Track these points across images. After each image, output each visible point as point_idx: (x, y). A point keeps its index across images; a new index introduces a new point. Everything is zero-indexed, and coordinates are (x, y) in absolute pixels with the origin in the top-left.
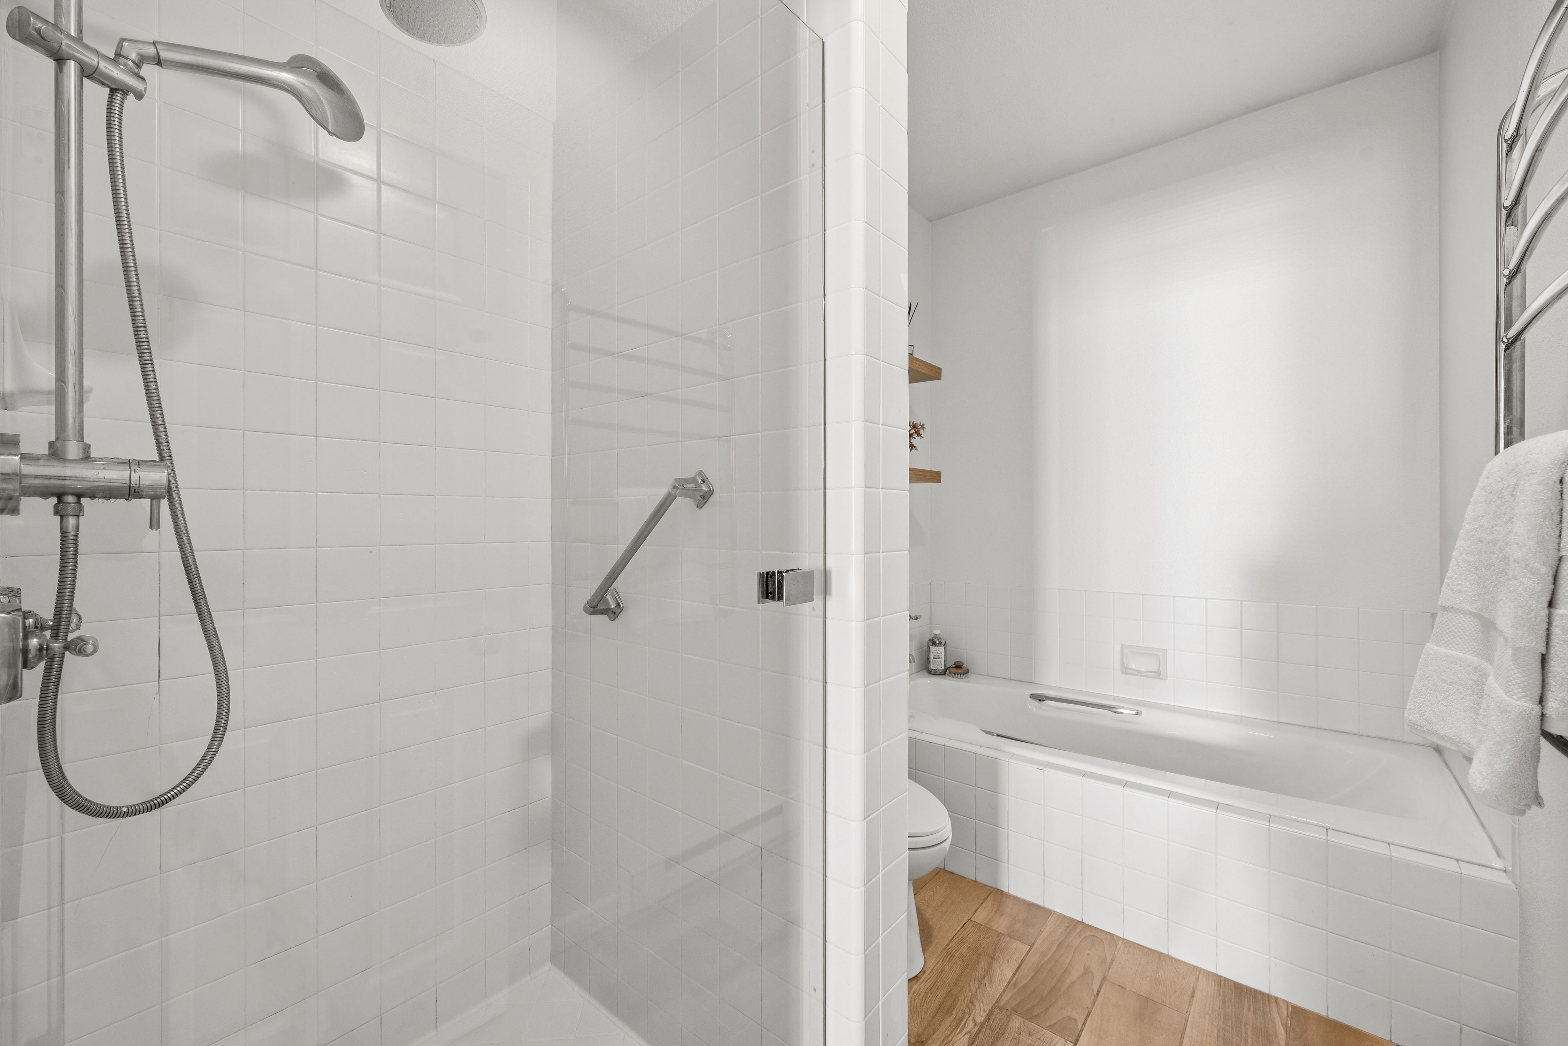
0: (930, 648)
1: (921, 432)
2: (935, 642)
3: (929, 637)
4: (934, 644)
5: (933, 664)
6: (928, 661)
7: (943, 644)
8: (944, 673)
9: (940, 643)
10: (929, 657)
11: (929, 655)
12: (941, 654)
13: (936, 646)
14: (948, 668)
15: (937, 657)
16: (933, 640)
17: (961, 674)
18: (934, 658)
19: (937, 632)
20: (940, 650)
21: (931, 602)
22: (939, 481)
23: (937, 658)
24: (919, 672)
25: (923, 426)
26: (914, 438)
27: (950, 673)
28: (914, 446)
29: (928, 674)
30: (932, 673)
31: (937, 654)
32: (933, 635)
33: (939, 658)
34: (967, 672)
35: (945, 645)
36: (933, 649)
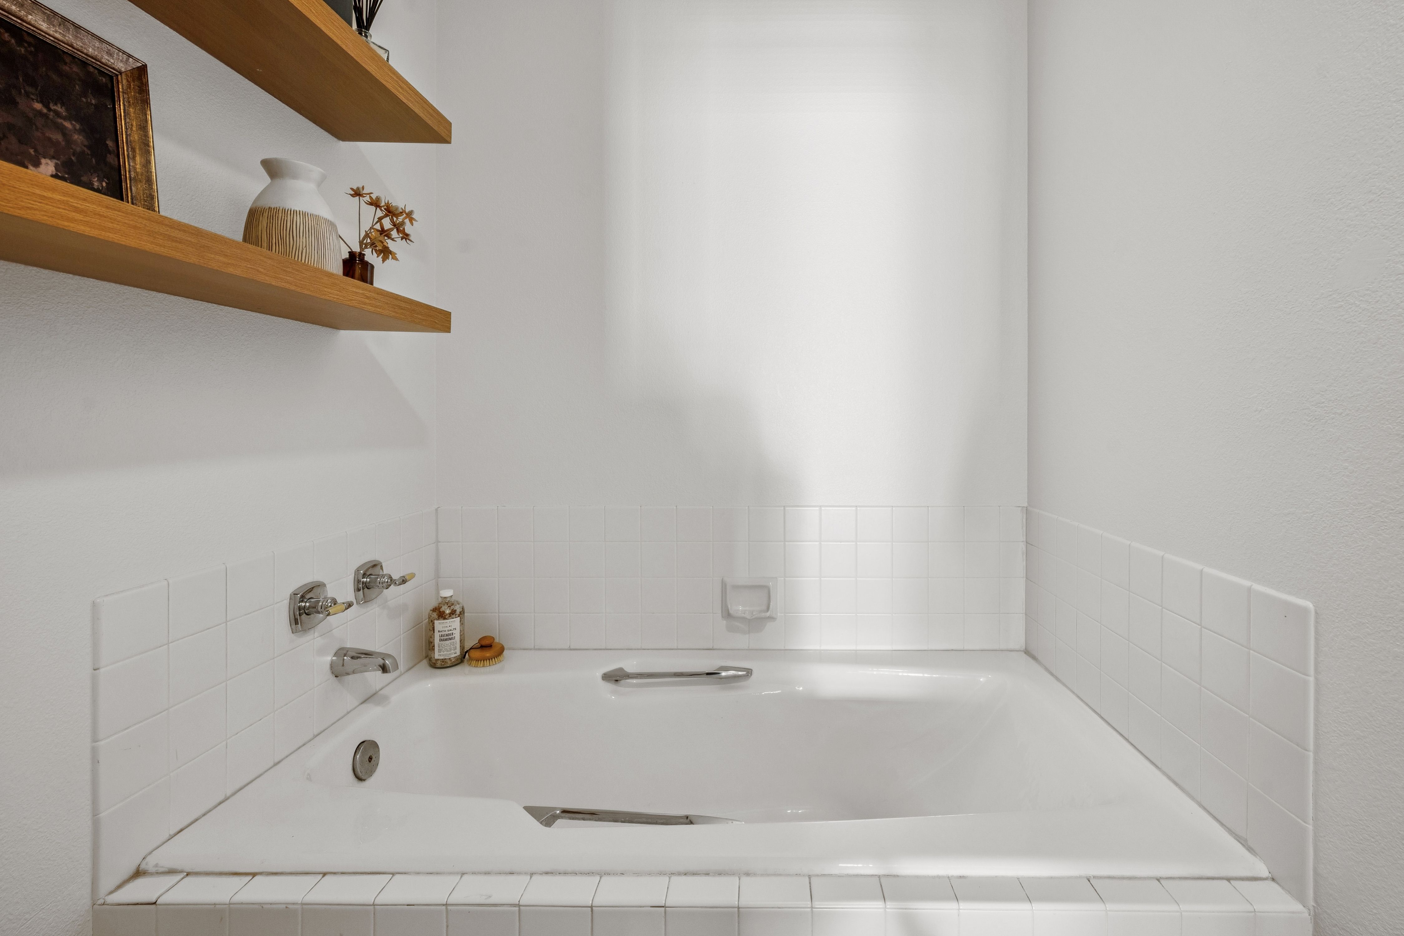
0: (434, 623)
1: (408, 228)
2: (444, 612)
3: (434, 604)
4: (442, 616)
5: (440, 651)
6: (430, 646)
7: (458, 612)
8: (461, 660)
9: (453, 613)
10: (431, 640)
11: (432, 637)
12: (454, 632)
13: (445, 619)
14: (466, 652)
15: (447, 637)
16: (440, 608)
17: (489, 659)
18: (441, 640)
19: (447, 593)
20: (454, 623)
21: (437, 542)
22: (447, 329)
23: (446, 640)
24: (415, 665)
25: (409, 215)
26: (393, 240)
27: (471, 659)
28: (390, 252)
29: (429, 668)
30: (439, 664)
31: (447, 633)
32: (440, 599)
33: (450, 639)
34: (501, 650)
35: (462, 613)
36: (439, 625)
